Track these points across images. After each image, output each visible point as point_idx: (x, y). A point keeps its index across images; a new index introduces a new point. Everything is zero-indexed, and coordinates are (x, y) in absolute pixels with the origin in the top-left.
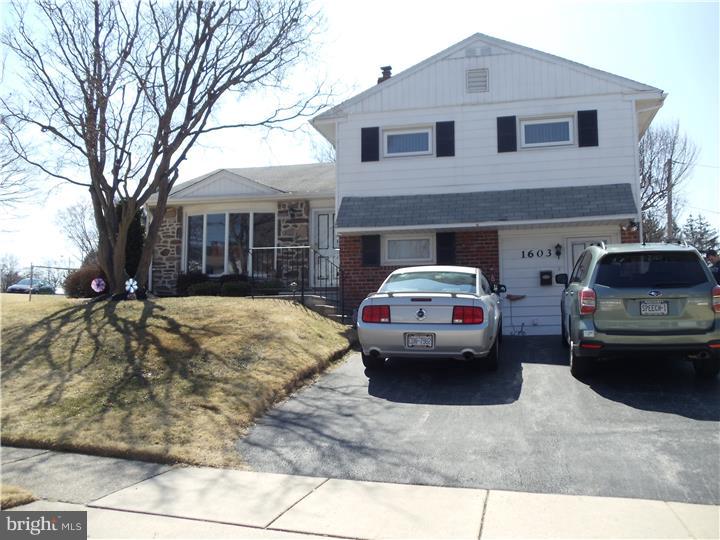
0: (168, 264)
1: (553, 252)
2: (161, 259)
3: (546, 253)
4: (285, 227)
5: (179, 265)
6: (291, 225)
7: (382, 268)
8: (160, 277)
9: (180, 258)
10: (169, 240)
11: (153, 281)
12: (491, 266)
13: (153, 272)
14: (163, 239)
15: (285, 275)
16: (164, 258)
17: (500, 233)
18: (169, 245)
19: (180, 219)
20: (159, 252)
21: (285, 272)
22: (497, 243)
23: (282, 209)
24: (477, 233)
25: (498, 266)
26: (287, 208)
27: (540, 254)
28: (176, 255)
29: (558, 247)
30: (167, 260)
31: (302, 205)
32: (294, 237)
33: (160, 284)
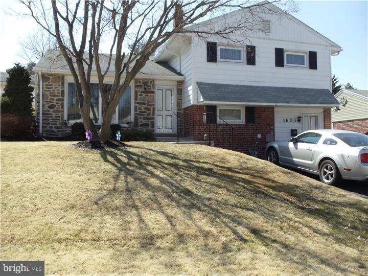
0: (54, 115)
1: (297, 120)
2: (49, 111)
3: (294, 120)
4: (140, 95)
5: (63, 115)
6: (144, 94)
7: (217, 125)
8: (48, 124)
9: (63, 111)
10: (55, 98)
11: (43, 127)
12: (271, 126)
13: (43, 120)
14: (50, 97)
15: (140, 125)
16: (51, 110)
17: (275, 109)
18: (55, 101)
19: (63, 84)
20: (47, 106)
21: (140, 123)
22: (274, 114)
23: (138, 84)
24: (265, 108)
25: (274, 126)
26: (141, 84)
27: (291, 120)
28: (60, 109)
29: (300, 117)
30: (54, 112)
31: (151, 82)
32: (146, 102)
33: (48, 128)
